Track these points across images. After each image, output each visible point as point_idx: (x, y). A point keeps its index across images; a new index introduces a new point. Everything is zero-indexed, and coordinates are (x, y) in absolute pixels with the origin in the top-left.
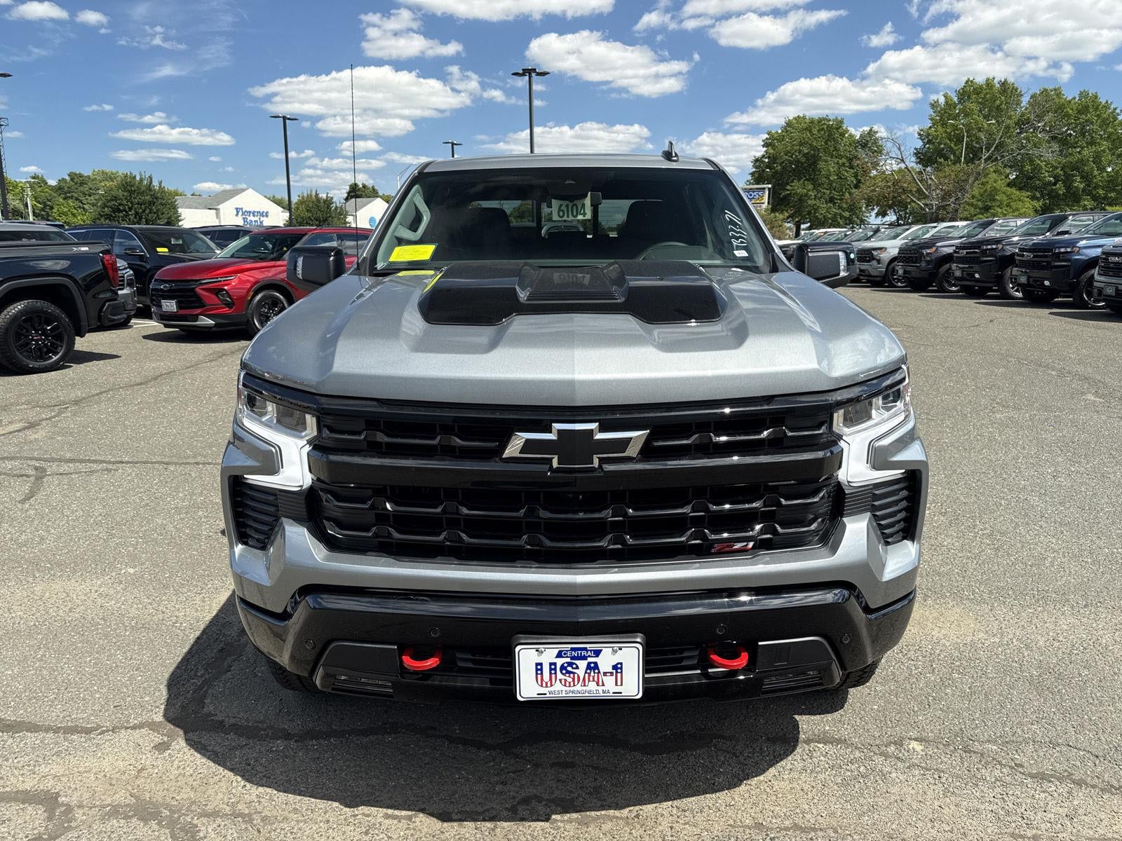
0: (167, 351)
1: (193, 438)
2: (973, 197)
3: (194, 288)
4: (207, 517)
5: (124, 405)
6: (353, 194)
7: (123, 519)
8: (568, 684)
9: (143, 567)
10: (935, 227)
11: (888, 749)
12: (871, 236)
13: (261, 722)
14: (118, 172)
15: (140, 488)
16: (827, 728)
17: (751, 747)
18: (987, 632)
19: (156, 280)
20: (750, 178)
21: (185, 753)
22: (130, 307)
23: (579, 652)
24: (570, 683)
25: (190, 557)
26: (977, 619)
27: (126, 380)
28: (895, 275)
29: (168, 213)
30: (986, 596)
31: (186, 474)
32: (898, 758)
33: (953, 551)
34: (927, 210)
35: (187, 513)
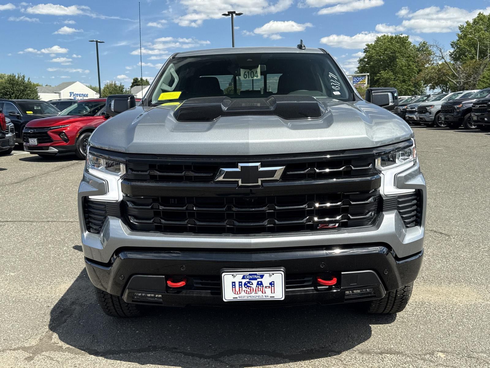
0: (32, 166)
1: (45, 209)
2: (484, 77)
3: (47, 132)
4: (54, 248)
5: (8, 193)
6: (135, 84)
7: (8, 249)
8: (248, 293)
9: (19, 272)
10: (462, 93)
11: (426, 357)
12: (426, 100)
13: (82, 346)
14: (5, 74)
15: (17, 234)
16: (392, 346)
17: (350, 356)
18: (483, 299)
19: (26, 128)
20: (357, 70)
21: (41, 361)
22: (11, 143)
23: (253, 276)
24: (249, 292)
25: (45, 267)
26: (478, 293)
27: (9, 181)
28: (440, 121)
29: (33, 96)
30: (484, 281)
31: (42, 227)
32: (431, 361)
33: (466, 259)
34: (458, 85)
35: (42, 246)
